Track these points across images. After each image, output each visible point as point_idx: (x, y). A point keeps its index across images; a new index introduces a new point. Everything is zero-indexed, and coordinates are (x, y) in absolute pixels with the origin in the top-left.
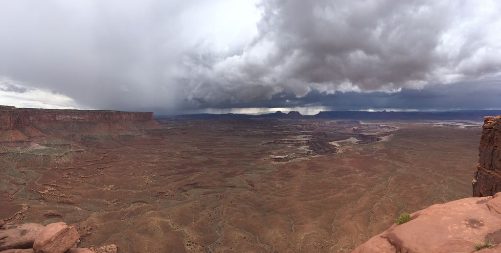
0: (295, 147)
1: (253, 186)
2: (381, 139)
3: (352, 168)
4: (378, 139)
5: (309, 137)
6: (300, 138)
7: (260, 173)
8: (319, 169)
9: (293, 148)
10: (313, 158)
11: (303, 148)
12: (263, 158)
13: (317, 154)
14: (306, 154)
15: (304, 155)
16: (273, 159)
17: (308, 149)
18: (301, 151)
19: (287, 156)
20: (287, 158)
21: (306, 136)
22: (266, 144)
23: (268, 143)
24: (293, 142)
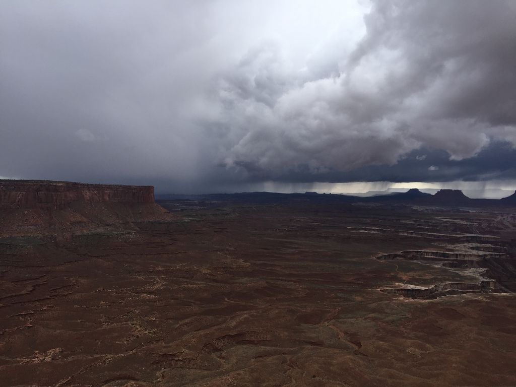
0: (452, 270)
1: (359, 345)
5: (486, 249)
6: (462, 249)
7: (374, 319)
9: (446, 271)
10: (496, 299)
11: (469, 272)
12: (379, 287)
13: (507, 290)
14: (478, 287)
15: (472, 288)
16: (402, 290)
17: (483, 275)
18: (466, 278)
19: (432, 287)
20: (431, 291)
21: (479, 245)
22: (385, 259)
23: (390, 255)
24: (447, 257)
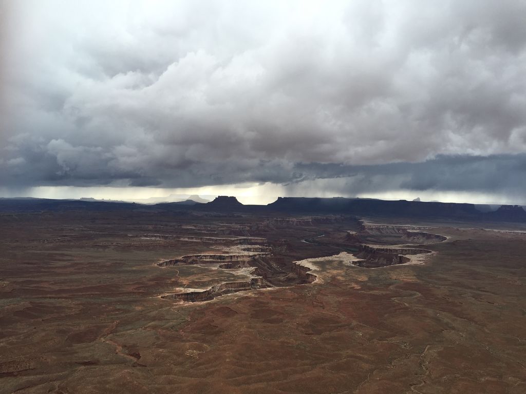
0: (226, 271)
1: (138, 356)
2: (409, 260)
3: (343, 317)
4: (401, 260)
5: (256, 250)
6: (237, 251)
8: (275, 317)
9: (222, 272)
10: (262, 293)
11: (242, 272)
12: (160, 294)
13: (271, 285)
14: (249, 285)
15: (243, 286)
16: (182, 294)
17: (252, 273)
18: (238, 277)
19: (209, 288)
20: (208, 292)
21: (249, 246)
22: (166, 265)
23: (171, 261)
24: (224, 259)
